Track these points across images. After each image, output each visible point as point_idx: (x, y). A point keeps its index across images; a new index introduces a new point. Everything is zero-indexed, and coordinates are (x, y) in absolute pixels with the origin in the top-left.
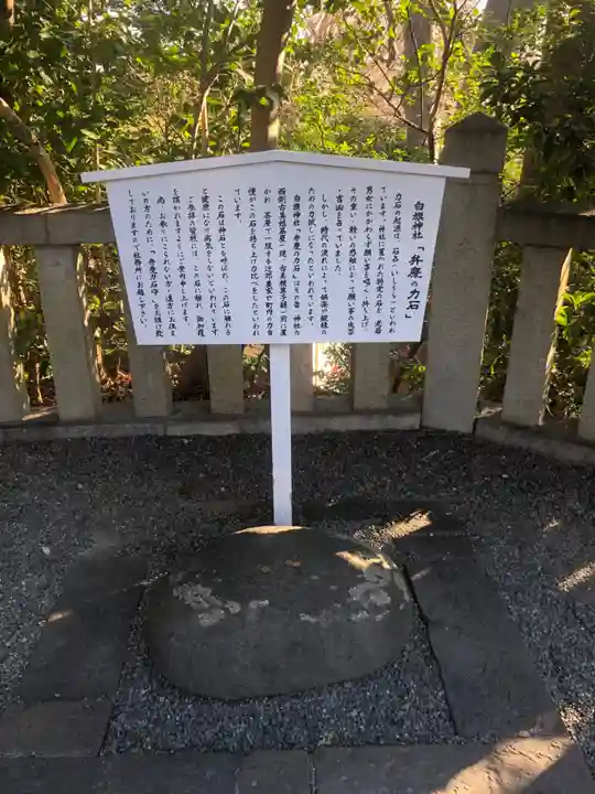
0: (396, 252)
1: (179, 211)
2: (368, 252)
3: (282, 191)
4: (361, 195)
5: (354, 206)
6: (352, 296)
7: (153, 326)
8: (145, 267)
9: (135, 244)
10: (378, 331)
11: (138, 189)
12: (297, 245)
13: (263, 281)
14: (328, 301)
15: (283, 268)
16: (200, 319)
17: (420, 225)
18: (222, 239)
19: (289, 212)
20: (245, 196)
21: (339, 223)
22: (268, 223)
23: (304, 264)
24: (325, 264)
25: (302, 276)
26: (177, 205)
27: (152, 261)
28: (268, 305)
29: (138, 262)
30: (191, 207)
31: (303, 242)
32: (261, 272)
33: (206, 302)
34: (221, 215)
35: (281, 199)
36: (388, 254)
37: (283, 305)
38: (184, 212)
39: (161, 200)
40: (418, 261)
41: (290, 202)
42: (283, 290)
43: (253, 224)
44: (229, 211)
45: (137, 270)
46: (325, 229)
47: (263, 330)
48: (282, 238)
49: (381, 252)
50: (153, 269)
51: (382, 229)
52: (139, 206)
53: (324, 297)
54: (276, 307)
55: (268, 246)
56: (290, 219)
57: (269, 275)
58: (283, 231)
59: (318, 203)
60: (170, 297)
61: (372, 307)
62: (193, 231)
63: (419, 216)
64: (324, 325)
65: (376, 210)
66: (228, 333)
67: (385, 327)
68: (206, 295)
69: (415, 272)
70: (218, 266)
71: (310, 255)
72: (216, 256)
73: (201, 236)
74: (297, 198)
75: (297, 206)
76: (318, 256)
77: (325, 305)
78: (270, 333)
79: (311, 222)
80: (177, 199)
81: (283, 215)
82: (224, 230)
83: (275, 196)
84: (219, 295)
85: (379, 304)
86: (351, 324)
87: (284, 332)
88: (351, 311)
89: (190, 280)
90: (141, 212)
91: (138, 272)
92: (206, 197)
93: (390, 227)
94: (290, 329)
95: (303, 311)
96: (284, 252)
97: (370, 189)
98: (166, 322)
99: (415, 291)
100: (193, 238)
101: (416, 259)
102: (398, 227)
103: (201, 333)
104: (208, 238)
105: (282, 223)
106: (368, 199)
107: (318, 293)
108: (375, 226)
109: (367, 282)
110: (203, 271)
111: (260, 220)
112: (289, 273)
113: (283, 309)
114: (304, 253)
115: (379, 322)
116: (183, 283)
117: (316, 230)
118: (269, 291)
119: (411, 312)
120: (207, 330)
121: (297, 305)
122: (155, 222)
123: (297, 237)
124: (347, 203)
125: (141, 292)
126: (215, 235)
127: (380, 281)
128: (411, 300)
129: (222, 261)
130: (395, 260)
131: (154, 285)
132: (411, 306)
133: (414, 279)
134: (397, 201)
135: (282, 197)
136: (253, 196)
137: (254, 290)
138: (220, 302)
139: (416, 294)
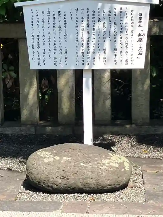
0: (132, 32)
1: (49, 17)
2: (121, 32)
3: (88, 9)
4: (118, 10)
5: (115, 15)
6: (116, 49)
7: (37, 61)
8: (36, 37)
9: (32, 29)
10: (126, 64)
11: (35, 8)
12: (94, 29)
13: (80, 43)
15: (88, 38)
16: (55, 58)
17: (141, 22)
18: (65, 27)
20: (75, 11)
21: (110, 21)
22: (83, 21)
23: (96, 37)
24: (104, 37)
25: (96, 41)
26: (49, 14)
27: (38, 35)
28: (82, 53)
29: (33, 36)
30: (54, 15)
31: (96, 28)
32: (80, 40)
33: (58, 51)
34: (65, 18)
36: (129, 33)
37: (88, 53)
38: (52, 17)
39: (43, 13)
41: (91, 13)
42: (88, 47)
43: (77, 21)
44: (68, 16)
45: (33, 39)
46: (104, 23)
47: (80, 63)
48: (88, 27)
49: (127, 32)
50: (38, 38)
52: (35, 15)
53: (105, 50)
54: (86, 54)
55: (83, 29)
56: (91, 19)
57: (83, 41)
58: (88, 24)
59: (102, 13)
60: (44, 49)
61: (124, 54)
62: (54, 24)
63: (140, 18)
64: (105, 61)
65: (124, 16)
66: (66, 64)
67: (129, 62)
68: (58, 49)
69: (140, 40)
70: (63, 37)
71: (99, 33)
72: (63, 33)
73: (57, 25)
74: (94, 12)
75: (94, 15)
76: (102, 34)
77: (105, 53)
78: (83, 64)
79: (99, 21)
80: (49, 12)
81: (88, 18)
82: (66, 24)
83: (85, 11)
84: (63, 49)
85: (126, 53)
86: (115, 61)
87: (88, 64)
88: (115, 55)
89: (52, 43)
90: (35, 17)
92: (60, 11)
93: (130, 22)
94: (91, 63)
95: (96, 55)
96: (89, 32)
97: (121, 8)
98: (42, 60)
100: (54, 27)
101: (140, 35)
102: (133, 23)
103: (56, 64)
104: (60, 27)
105: (88, 21)
106: (121, 12)
107: (102, 48)
108: (124, 22)
109: (121, 44)
110: (57, 40)
111: (80, 20)
112: (90, 40)
115: (127, 60)
116: (49, 44)
117: (101, 23)
118: (83, 47)
119: (139, 56)
120: (58, 63)
121: (94, 53)
122: (40, 20)
123: (93, 26)
125: (33, 48)
126: (63, 26)
127: (126, 43)
128: (139, 51)
129: (65, 35)
130: (132, 35)
131: (38, 45)
132: (139, 54)
133: (140, 43)
134: (132, 13)
135: (88, 12)
136: (77, 11)
137: (77, 47)
138: (63, 52)
139: (141, 49)
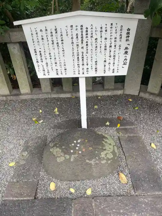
0: (120, 46)
1: (47, 34)
2: (111, 46)
3: (82, 26)
4: (109, 26)
5: (106, 31)
6: (105, 61)
7: (42, 72)
8: (38, 53)
9: (34, 46)
10: (113, 72)
11: (33, 27)
12: (87, 45)
13: (76, 57)
14: (97, 63)
15: (83, 53)
16: (57, 70)
17: (129, 36)
18: (62, 43)
19: (84, 33)
20: (69, 28)
21: (101, 37)
22: (77, 37)
23: (89, 51)
24: (96, 51)
25: (89, 55)
26: (47, 32)
27: (40, 52)
28: (78, 65)
29: (35, 52)
30: (51, 33)
31: (89, 43)
32: (76, 54)
33: (58, 64)
34: (62, 35)
35: (81, 29)
36: (117, 47)
37: (83, 65)
38: (49, 34)
39: (41, 30)
40: (127, 49)
41: (84, 30)
42: (83, 60)
43: (72, 38)
44: (64, 34)
45: (36, 54)
46: (96, 39)
47: (77, 72)
48: (82, 43)
49: (115, 46)
50: (41, 54)
51: (116, 38)
52: (34, 33)
53: (96, 62)
54: (81, 66)
55: (78, 45)
56: (84, 36)
57: (78, 55)
58: (82, 40)
59: (94, 30)
60: (47, 63)
61: (112, 65)
62: (53, 41)
63: (128, 33)
64: (96, 71)
65: (114, 31)
66: (66, 74)
67: (116, 71)
68: (58, 63)
69: (126, 53)
70: (61, 52)
71: (91, 48)
72: (61, 49)
73: (55, 42)
74: (87, 28)
75: (87, 31)
76: (94, 49)
77: (96, 64)
78: (79, 74)
79: (92, 37)
80: (46, 30)
81: (82, 34)
82: (63, 40)
83: (79, 28)
84: (62, 62)
85: (114, 63)
86: (105, 70)
87: (83, 73)
88: (105, 66)
89: (53, 57)
90: (35, 35)
91: (36, 55)
92: (56, 29)
93: (118, 37)
94: (85, 72)
95: (89, 67)
96: (83, 47)
97: (112, 24)
98: (46, 71)
99: (126, 59)
100: (53, 43)
101: (126, 48)
102: (121, 38)
103: (57, 74)
104: (58, 43)
105: (82, 37)
106: (111, 28)
107: (94, 60)
108: (113, 37)
109: (110, 56)
110: (57, 55)
111: (75, 37)
112: (84, 54)
113: (83, 66)
114: (90, 47)
115: (114, 69)
116: (51, 59)
117: (93, 39)
118: (78, 60)
119: (124, 66)
120: (59, 73)
121: (87, 64)
122: (40, 38)
123: (87, 42)
124: (104, 29)
125: (37, 62)
126: (60, 42)
127: (114, 56)
128: (124, 62)
129: (63, 51)
130: (120, 49)
131: (41, 59)
132: (124, 64)
133: (126, 55)
134: (121, 28)
135: (82, 28)
136: (72, 28)
137: (74, 60)
138: (63, 64)
139: (126, 60)
